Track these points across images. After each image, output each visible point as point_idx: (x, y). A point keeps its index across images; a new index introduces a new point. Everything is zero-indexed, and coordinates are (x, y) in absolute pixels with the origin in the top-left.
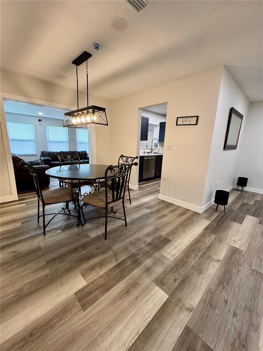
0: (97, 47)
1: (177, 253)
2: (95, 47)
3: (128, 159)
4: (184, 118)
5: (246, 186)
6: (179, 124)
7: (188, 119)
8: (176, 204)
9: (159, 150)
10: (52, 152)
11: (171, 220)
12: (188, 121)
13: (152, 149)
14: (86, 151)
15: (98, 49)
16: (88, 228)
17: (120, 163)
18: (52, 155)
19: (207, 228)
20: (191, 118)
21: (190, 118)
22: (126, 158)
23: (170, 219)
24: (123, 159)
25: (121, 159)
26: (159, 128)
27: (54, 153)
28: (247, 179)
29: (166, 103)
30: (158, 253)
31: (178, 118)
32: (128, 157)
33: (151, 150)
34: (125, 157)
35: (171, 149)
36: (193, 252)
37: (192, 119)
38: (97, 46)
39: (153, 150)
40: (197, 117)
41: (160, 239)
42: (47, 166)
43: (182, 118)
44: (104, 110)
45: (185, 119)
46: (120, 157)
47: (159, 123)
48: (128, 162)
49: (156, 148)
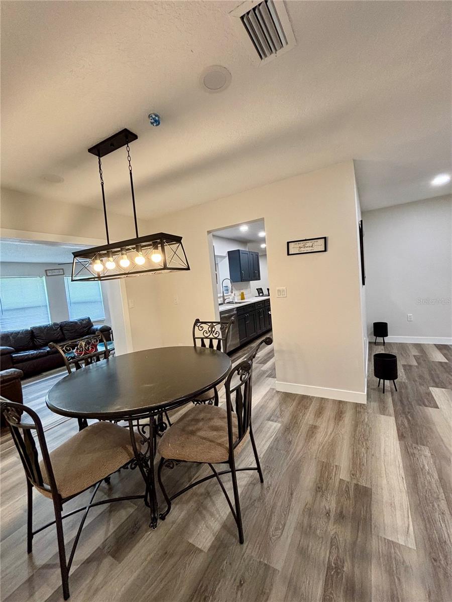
0: (156, 121)
1: (406, 519)
2: (153, 121)
3: (212, 327)
4: (299, 242)
5: (387, 335)
6: (292, 253)
7: (309, 244)
8: (315, 396)
9: (234, 297)
10: (12, 333)
11: (331, 434)
12: (309, 247)
13: (223, 296)
14: (89, 318)
15: (159, 124)
16: (179, 521)
17: (196, 336)
18: (13, 337)
19: (400, 435)
20: (313, 241)
21: (311, 241)
22: (209, 324)
23: (329, 434)
24: (201, 327)
25: (196, 327)
26: (227, 259)
27: (17, 333)
28: (386, 324)
29: (263, 219)
30: (374, 537)
31: (288, 243)
32: (212, 323)
33: (222, 299)
34: (205, 323)
35: (285, 296)
36: (428, 505)
37: (315, 243)
38: (157, 118)
39: (225, 298)
40: (325, 238)
41: (347, 492)
42: (15, 372)
43: (297, 243)
44: (178, 240)
45: (302, 244)
46: (195, 324)
47: (227, 252)
48: (215, 332)
49: (230, 293)
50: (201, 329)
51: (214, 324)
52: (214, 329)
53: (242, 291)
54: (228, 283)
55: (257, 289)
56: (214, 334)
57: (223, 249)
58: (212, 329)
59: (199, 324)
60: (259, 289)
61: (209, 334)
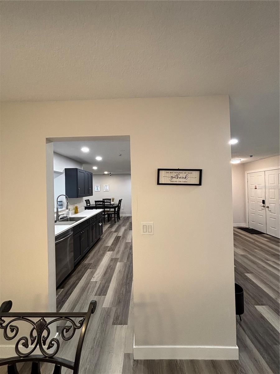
4: (171, 171)
6: (163, 183)
12: (183, 178)
21: (185, 172)
29: (128, 137)
31: (159, 170)
33: (56, 215)
35: (152, 233)
37: (190, 175)
39: (60, 214)
40: (200, 171)
47: (64, 169)
48: (48, 342)
49: (64, 208)
50: (10, 334)
51: (48, 320)
52: (45, 333)
53: (76, 205)
54: (63, 199)
55: (85, 200)
56: (45, 347)
57: (60, 166)
58: (40, 334)
59: (7, 320)
60: (87, 200)
61: (31, 347)
